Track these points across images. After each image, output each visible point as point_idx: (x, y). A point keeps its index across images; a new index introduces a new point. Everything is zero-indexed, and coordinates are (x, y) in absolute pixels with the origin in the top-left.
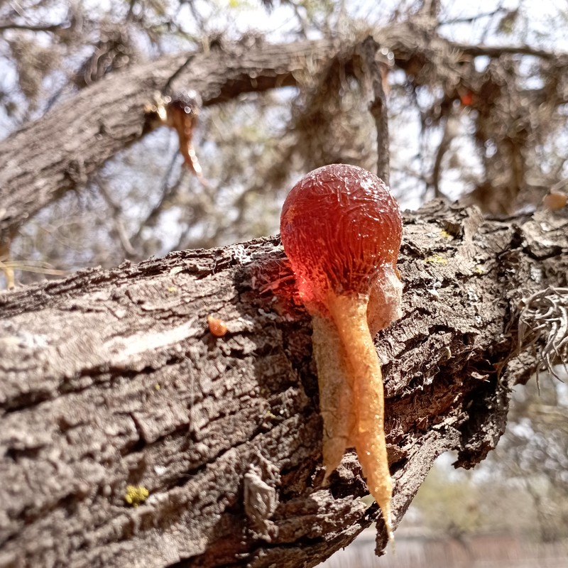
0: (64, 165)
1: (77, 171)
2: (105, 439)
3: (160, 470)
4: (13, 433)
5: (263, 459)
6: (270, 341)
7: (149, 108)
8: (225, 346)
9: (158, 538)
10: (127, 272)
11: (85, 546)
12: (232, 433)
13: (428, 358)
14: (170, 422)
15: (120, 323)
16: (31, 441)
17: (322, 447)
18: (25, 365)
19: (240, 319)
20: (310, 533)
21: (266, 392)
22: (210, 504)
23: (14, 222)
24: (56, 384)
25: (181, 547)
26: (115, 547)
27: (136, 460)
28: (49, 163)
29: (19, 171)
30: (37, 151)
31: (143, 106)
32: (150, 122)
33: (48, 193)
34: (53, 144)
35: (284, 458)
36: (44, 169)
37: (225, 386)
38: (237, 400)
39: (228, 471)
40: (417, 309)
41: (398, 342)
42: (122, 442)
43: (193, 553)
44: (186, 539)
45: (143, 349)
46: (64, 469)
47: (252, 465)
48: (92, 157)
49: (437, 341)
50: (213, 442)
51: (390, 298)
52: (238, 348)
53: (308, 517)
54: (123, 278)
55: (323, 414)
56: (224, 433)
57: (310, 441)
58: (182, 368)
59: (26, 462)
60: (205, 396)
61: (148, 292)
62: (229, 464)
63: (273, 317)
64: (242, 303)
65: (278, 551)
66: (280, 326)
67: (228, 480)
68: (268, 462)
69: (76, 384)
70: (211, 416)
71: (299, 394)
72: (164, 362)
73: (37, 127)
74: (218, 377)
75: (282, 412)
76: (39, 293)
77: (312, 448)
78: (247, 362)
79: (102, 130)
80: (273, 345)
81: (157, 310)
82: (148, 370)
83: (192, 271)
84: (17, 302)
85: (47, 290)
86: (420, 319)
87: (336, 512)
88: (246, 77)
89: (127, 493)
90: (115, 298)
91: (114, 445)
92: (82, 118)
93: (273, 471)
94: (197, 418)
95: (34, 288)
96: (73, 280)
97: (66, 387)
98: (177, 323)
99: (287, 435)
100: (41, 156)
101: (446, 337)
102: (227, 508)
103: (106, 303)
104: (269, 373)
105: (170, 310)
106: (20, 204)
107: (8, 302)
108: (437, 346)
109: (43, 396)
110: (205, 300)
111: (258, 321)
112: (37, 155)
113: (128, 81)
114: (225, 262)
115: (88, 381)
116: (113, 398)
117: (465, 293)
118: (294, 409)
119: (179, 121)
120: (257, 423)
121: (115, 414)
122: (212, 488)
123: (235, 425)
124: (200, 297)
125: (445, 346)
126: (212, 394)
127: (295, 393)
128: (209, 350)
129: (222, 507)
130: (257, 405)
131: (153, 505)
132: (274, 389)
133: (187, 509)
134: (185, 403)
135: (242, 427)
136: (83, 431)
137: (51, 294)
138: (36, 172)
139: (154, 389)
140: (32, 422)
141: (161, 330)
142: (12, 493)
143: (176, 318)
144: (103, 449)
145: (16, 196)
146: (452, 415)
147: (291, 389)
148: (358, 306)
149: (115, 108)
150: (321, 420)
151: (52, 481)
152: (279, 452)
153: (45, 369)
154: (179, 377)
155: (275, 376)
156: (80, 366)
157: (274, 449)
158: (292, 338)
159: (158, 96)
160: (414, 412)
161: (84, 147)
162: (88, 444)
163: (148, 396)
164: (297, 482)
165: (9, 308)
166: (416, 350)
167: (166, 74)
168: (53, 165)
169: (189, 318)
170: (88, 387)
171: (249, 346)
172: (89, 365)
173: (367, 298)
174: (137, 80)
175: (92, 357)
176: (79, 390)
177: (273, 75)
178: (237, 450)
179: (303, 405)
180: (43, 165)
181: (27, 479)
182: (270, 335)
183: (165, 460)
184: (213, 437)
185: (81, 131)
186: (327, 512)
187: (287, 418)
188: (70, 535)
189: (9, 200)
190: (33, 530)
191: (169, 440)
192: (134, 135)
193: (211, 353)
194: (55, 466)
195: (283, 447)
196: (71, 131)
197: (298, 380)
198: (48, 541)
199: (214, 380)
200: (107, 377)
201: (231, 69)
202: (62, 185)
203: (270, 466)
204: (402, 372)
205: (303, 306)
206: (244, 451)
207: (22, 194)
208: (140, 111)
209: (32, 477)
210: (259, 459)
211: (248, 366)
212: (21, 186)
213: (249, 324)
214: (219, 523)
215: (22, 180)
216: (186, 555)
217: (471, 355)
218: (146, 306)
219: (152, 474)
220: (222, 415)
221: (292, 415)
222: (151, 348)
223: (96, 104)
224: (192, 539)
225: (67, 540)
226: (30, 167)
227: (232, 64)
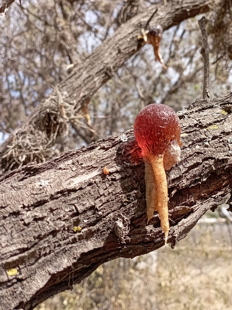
0: (105, 70)
1: (110, 71)
2: (64, 213)
3: (85, 221)
4: (36, 214)
5: (123, 216)
6: (127, 174)
7: (139, 37)
8: (109, 178)
9: (86, 242)
10: (82, 150)
11: (59, 245)
12: (112, 207)
13: (202, 171)
14: (88, 205)
15: (73, 173)
16: (41, 216)
17: (146, 210)
18: (40, 192)
19: (116, 167)
20: (144, 240)
21: (125, 192)
22: (104, 231)
23: (87, 97)
24: (49, 197)
25: (94, 245)
26: (70, 246)
27: (76, 219)
28: (98, 70)
29: (87, 75)
30: (94, 66)
31: (137, 36)
32: (140, 43)
33: (99, 83)
34: (100, 62)
35: (132, 215)
36: (97, 73)
37: (109, 192)
38: (114, 196)
39: (109, 220)
40: (196, 152)
41: (185, 167)
42: (71, 213)
43: (99, 247)
44: (96, 242)
45: (80, 182)
46: (51, 223)
47: (119, 218)
48: (116, 64)
49: (206, 164)
50: (104, 211)
51: (173, 154)
52: (114, 178)
53: (143, 235)
54: (81, 153)
55: (146, 199)
56: (109, 207)
57: (142, 209)
58: (92, 187)
59: (40, 222)
60: (101, 196)
61: (85, 159)
62: (110, 218)
63: (128, 164)
64: (118, 160)
65: (132, 246)
66: (131, 167)
67: (110, 223)
68: (125, 217)
69: (56, 196)
70: (103, 202)
71: (138, 192)
72: (86, 186)
73: (94, 55)
74: (106, 189)
75: (131, 199)
76: (52, 162)
77: (143, 211)
78: (117, 182)
79: (119, 52)
80: (128, 175)
81: (87, 166)
82: (81, 189)
83: (103, 148)
84: (45, 167)
85: (54, 161)
86: (197, 156)
87: (154, 233)
88: (185, 11)
89: (74, 229)
90: (73, 164)
91: (68, 215)
92: (111, 47)
93: (127, 220)
94: (98, 203)
95: (50, 161)
96: (63, 156)
97: (52, 198)
98: (93, 170)
99: (133, 207)
100: (95, 67)
101: (211, 162)
102: (111, 232)
103: (70, 166)
104: (126, 185)
105: (91, 166)
106: (88, 89)
107: (42, 167)
108: (207, 166)
109: (45, 202)
110: (105, 160)
111: (123, 167)
112: (93, 68)
113: (130, 26)
114: (116, 143)
115: (60, 195)
116: (67, 200)
117: (226, 140)
118: (136, 197)
119: (152, 41)
120: (122, 203)
121: (68, 205)
122: (104, 226)
123: (113, 205)
124: (103, 159)
125: (210, 165)
126: (104, 195)
127: (136, 192)
128: (103, 180)
129: (109, 232)
130: (122, 197)
131: (83, 233)
132: (129, 191)
133: (96, 233)
134: (93, 199)
135: (116, 205)
136: (57, 211)
137: (56, 162)
138: (94, 75)
139: (82, 195)
140: (42, 210)
141: (87, 174)
142: (35, 231)
143: (93, 169)
144: (64, 216)
145: (87, 86)
146: (222, 191)
147: (135, 191)
148: (158, 159)
149: (125, 40)
150: (145, 201)
151: (47, 227)
152: (130, 213)
153: (46, 193)
154: (91, 190)
155: (129, 186)
156: (57, 190)
157: (128, 212)
158: (137, 171)
159: (143, 30)
160: (201, 191)
161: (112, 61)
162: (59, 215)
163: (80, 198)
164: (142, 222)
165: (42, 169)
166: (196, 169)
167: (146, 19)
168: (100, 71)
169: (98, 168)
170: (60, 197)
171: (118, 176)
172: (59, 190)
173: (163, 156)
174: (133, 25)
175: (61, 187)
176: (57, 198)
177: (198, 7)
178: (113, 213)
179: (139, 196)
180: (96, 72)
181: (39, 227)
182: (127, 171)
183: (87, 217)
184: (104, 209)
185: (111, 54)
186: (151, 233)
187: (133, 201)
188: (54, 243)
189: (84, 88)
190: (42, 242)
191: (88, 211)
192: (134, 50)
193: (103, 181)
194: (48, 223)
195: (132, 211)
196: (106, 55)
197: (138, 187)
198: (46, 245)
199: (104, 190)
200: (67, 193)
201: (177, 9)
202: (104, 78)
203: (125, 218)
204: (187, 179)
205: (142, 158)
206: (116, 213)
207: (89, 85)
208: (136, 39)
209: (41, 226)
210: (121, 216)
211: (118, 184)
212: (88, 82)
213: (119, 168)
214: (108, 237)
215: (88, 79)
216: (96, 247)
217: (227, 167)
218: (83, 166)
219: (83, 222)
220: (108, 201)
221: (135, 200)
222: (83, 181)
223: (117, 40)
224: (98, 242)
225: (53, 244)
226: (91, 73)
227: (178, 7)
